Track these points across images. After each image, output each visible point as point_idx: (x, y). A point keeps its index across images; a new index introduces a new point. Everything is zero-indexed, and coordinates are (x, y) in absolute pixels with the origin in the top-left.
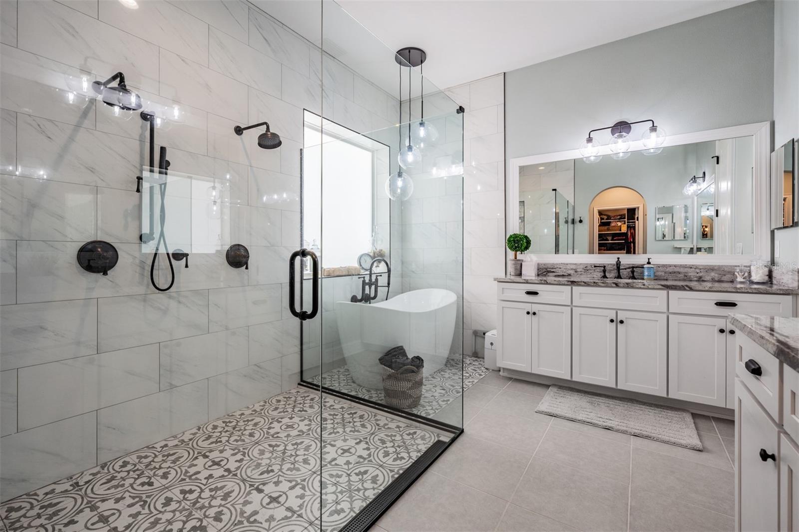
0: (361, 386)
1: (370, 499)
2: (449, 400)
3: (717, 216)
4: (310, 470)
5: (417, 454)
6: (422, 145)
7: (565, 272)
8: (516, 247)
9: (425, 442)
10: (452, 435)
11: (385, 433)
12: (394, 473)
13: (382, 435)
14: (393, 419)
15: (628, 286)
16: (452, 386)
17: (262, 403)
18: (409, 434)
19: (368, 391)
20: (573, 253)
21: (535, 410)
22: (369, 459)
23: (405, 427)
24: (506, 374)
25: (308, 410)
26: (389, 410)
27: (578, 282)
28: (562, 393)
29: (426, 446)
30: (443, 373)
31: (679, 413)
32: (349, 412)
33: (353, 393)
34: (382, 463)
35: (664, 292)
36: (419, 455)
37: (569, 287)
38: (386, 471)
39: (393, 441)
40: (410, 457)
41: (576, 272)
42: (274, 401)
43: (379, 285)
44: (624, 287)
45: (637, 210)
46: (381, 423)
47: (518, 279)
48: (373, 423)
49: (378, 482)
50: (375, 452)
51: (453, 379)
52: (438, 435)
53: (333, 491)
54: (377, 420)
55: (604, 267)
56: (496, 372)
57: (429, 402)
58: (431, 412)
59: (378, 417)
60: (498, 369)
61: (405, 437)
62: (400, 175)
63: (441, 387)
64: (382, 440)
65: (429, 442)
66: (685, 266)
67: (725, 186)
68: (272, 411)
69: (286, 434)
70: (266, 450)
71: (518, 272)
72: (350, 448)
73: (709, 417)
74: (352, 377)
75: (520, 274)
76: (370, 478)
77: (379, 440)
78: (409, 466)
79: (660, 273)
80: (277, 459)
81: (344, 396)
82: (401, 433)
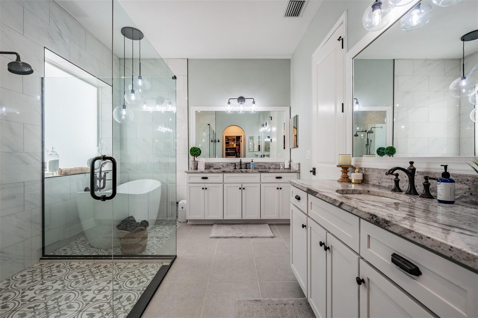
0: (99, 248)
1: (130, 310)
2: (163, 243)
3: (271, 142)
4: (76, 311)
5: (152, 277)
6: (140, 90)
7: (218, 167)
8: (195, 154)
9: (155, 269)
10: (171, 261)
11: (127, 272)
12: (140, 291)
13: (125, 273)
14: (130, 262)
15: (246, 172)
16: (163, 235)
17: (5, 282)
18: (143, 268)
19: (106, 250)
20: (215, 157)
21: (210, 237)
22: (120, 289)
23: (140, 264)
24: (191, 223)
25: (57, 275)
26: (126, 258)
27: (226, 171)
28: (219, 226)
29: (156, 270)
30: (154, 229)
31: (265, 225)
32: (95, 267)
33: (94, 254)
34: (131, 289)
35: (259, 174)
36: (153, 276)
37: (222, 174)
38: (135, 291)
39: (133, 274)
40: (148, 280)
41: (223, 166)
42: (18, 276)
43: (106, 179)
44: (245, 173)
45: (241, 137)
46: (122, 267)
47: (196, 171)
48: (116, 269)
49: (131, 299)
50: (123, 284)
51: (162, 231)
52: (162, 263)
53: (101, 316)
54: (118, 266)
55: (235, 164)
56: (185, 223)
57: (151, 247)
58: (154, 252)
59: (118, 264)
60: (186, 221)
61: (141, 270)
62: (124, 107)
63: (156, 237)
64: (126, 276)
65: (158, 267)
66: (264, 163)
67: (274, 129)
68: (20, 284)
69: (42, 296)
70: (27, 312)
71: (196, 168)
72: (103, 288)
73: (273, 224)
74: (89, 244)
75: (197, 169)
76: (125, 299)
77: (124, 276)
78: (149, 284)
79: (256, 166)
80: (41, 315)
81: (88, 258)
82: (138, 268)
